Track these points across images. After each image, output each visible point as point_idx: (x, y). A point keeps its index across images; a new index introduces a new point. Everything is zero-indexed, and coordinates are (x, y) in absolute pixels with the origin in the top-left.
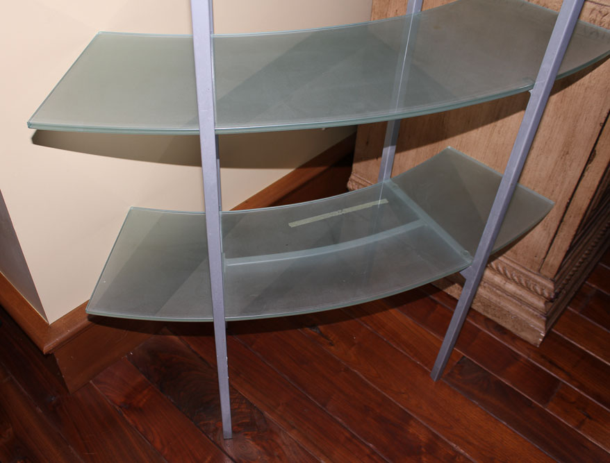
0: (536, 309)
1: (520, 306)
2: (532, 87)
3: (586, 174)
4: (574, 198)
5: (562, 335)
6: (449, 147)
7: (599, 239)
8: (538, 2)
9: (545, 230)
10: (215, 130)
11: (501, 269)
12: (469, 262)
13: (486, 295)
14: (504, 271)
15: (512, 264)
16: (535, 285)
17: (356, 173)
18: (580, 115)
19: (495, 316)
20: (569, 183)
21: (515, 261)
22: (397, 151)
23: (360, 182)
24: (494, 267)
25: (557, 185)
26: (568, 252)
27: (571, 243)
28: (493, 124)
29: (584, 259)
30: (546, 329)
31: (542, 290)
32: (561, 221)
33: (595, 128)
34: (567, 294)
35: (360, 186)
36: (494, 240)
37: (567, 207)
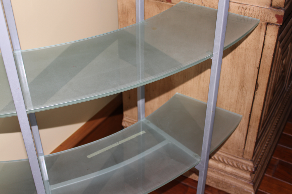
0: (246, 179)
1: (237, 179)
2: (212, 56)
3: (256, 96)
4: (252, 112)
5: (265, 192)
6: (177, 93)
7: (274, 131)
8: (210, 6)
9: (241, 132)
10: (27, 111)
11: (221, 159)
12: (198, 160)
13: (216, 176)
14: (223, 160)
15: (226, 155)
16: (242, 165)
17: (126, 116)
18: (245, 65)
19: (223, 188)
20: (248, 103)
21: (228, 153)
22: (146, 101)
23: (129, 121)
24: (217, 158)
25: (241, 105)
26: (256, 143)
27: (257, 137)
28: (199, 76)
29: (267, 144)
30: (254, 190)
31: (247, 167)
32: (248, 125)
33: (255, 70)
34: (262, 166)
35: (130, 124)
36: (210, 145)
37: (250, 117)
